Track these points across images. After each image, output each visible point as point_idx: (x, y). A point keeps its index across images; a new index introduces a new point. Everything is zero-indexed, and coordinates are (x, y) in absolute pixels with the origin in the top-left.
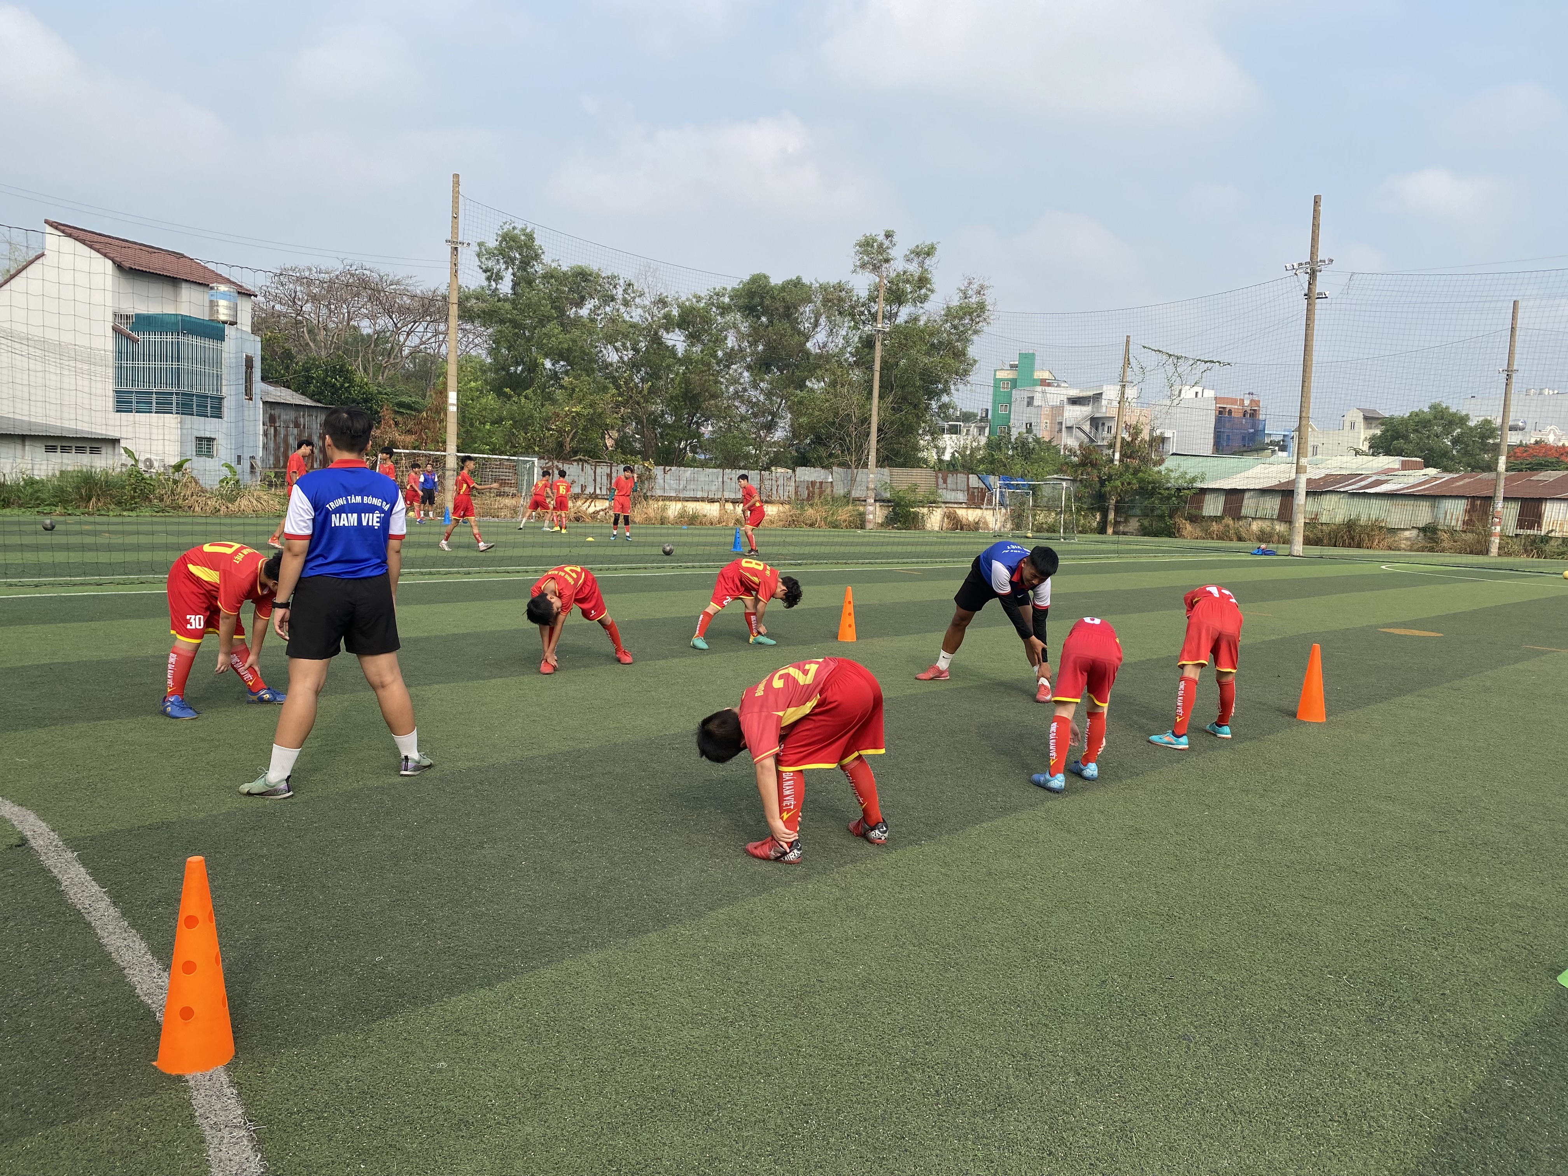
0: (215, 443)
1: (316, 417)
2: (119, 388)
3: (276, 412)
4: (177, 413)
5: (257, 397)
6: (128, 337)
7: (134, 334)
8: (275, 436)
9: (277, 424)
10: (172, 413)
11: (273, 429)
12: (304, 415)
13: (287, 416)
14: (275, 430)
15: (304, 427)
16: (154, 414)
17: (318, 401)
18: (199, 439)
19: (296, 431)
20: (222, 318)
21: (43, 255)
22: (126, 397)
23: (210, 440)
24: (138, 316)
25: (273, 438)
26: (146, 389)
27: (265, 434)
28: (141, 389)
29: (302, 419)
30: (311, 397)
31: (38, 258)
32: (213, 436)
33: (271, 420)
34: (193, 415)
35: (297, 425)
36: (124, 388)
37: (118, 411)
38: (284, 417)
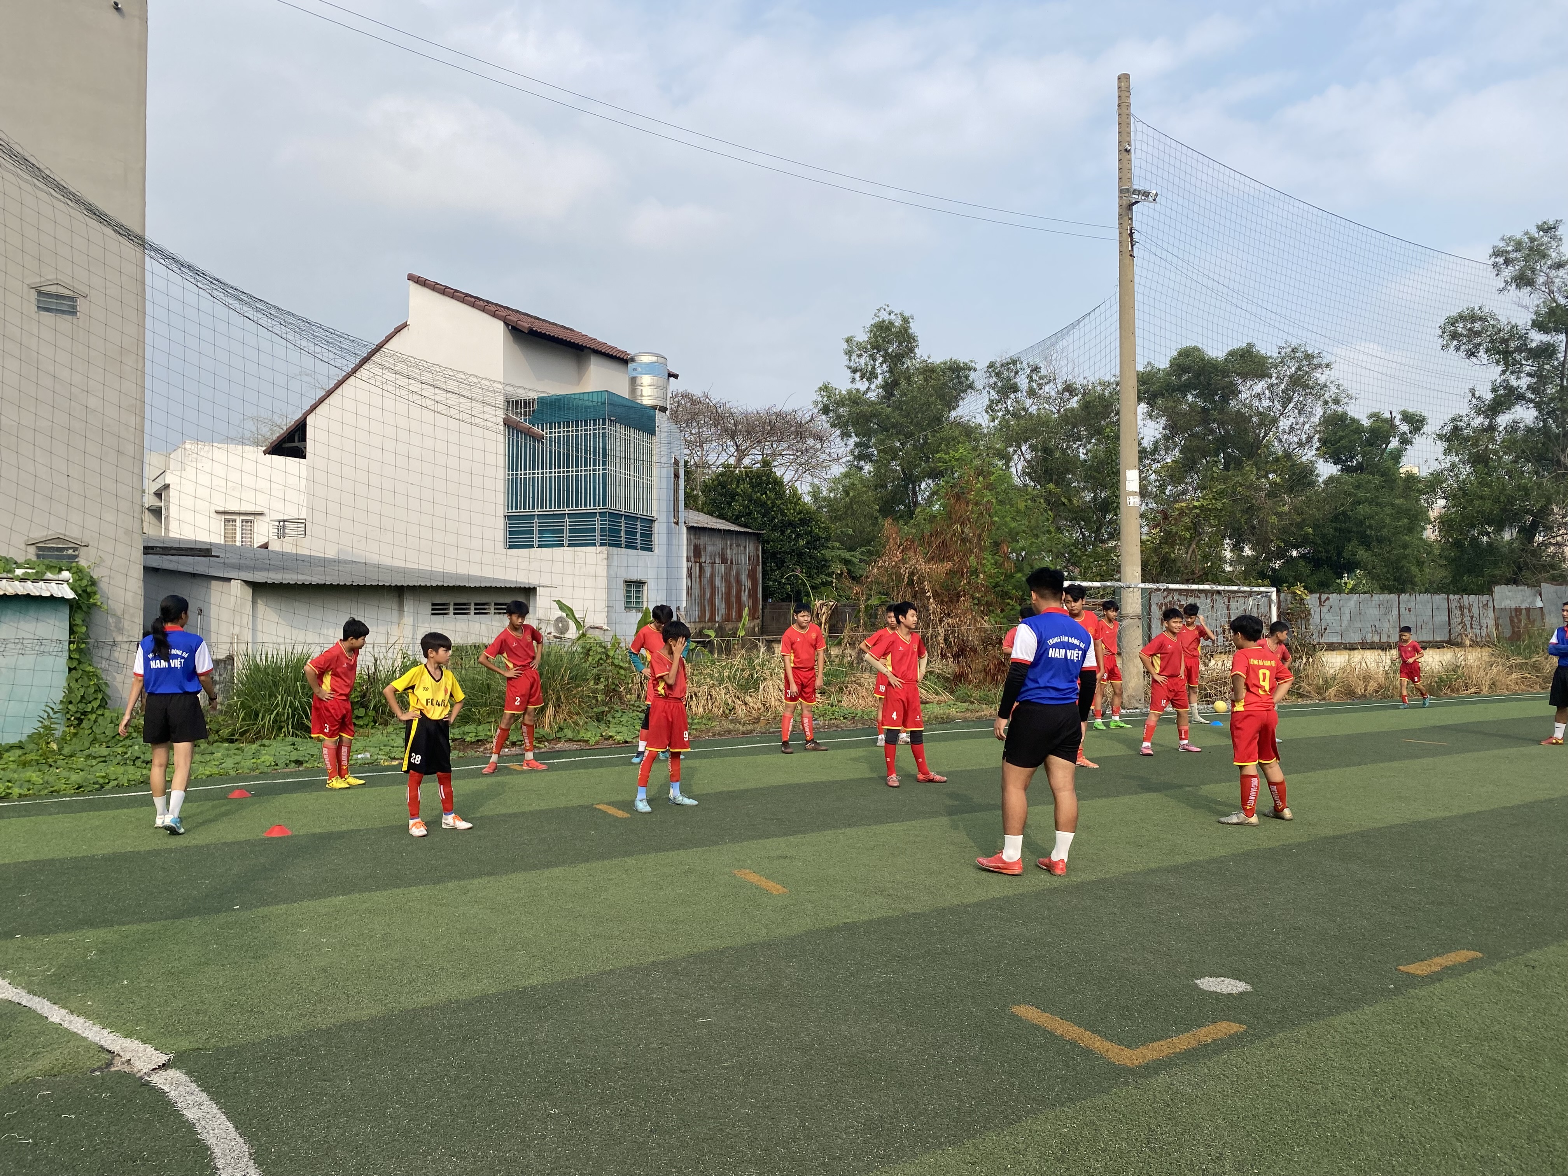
0: (645, 588)
1: (745, 547)
2: (514, 512)
3: (703, 540)
4: (602, 545)
5: (681, 521)
6: (528, 433)
7: (536, 429)
8: (700, 576)
9: (703, 560)
10: (594, 545)
11: (698, 564)
12: (731, 545)
13: (713, 546)
14: (701, 568)
15: (732, 563)
16: (566, 548)
17: (746, 526)
18: (629, 583)
19: (723, 566)
20: (647, 402)
21: (405, 325)
22: (523, 526)
23: (640, 584)
24: (542, 401)
25: (698, 580)
26: (555, 510)
27: (690, 575)
28: (547, 510)
29: (729, 552)
30: (735, 521)
31: (398, 330)
32: (643, 580)
33: (696, 553)
34: (619, 546)
35: (724, 560)
36: (522, 512)
37: (510, 547)
38: (710, 549)
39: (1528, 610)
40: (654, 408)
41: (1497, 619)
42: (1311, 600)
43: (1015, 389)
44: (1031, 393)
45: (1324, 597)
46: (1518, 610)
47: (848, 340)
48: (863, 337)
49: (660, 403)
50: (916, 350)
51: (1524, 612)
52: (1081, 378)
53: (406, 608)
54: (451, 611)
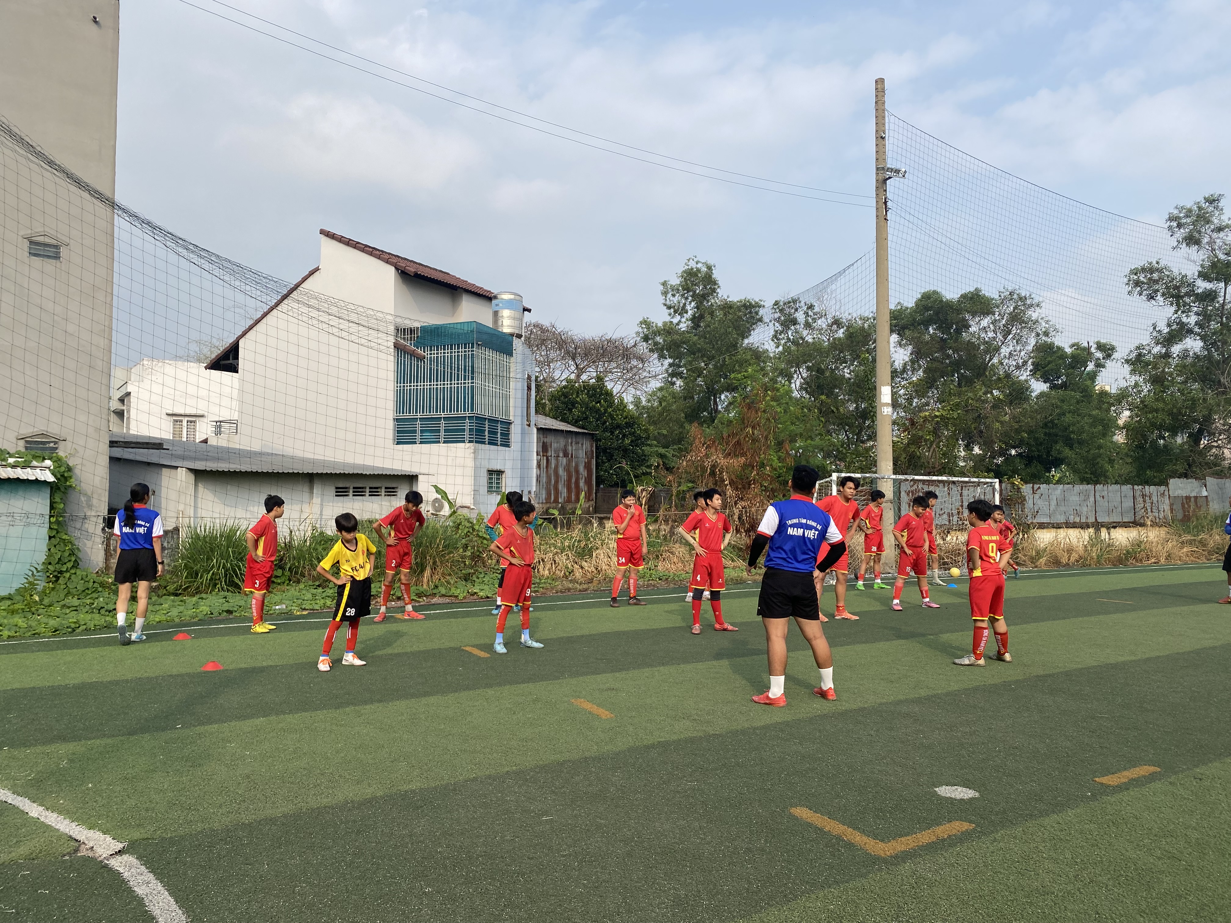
0: (504, 476)
1: (582, 444)
2: (401, 416)
3: (550, 439)
4: (470, 442)
5: (532, 423)
6: (413, 354)
7: (420, 351)
8: (547, 467)
9: (549, 454)
10: (464, 442)
11: (545, 458)
12: (571, 443)
13: (557, 444)
14: (548, 460)
15: (572, 457)
16: (441, 444)
17: (583, 428)
18: (491, 472)
19: (565, 460)
20: (506, 330)
21: (317, 269)
22: (408, 427)
23: (500, 473)
24: (424, 329)
25: (545, 470)
26: (434, 414)
27: (539, 466)
28: (426, 414)
29: (570, 448)
30: (575, 423)
31: (312, 273)
32: (502, 469)
33: (544, 449)
34: (484, 443)
35: (566, 455)
36: (407, 416)
37: (398, 443)
38: (555, 445)
39: (1196, 498)
40: (512, 335)
41: (1171, 505)
42: (1026, 489)
43: (795, 322)
44: (808, 325)
45: (1036, 486)
46: (1188, 498)
47: (664, 284)
48: (675, 281)
49: (517, 332)
50: (718, 290)
51: (1192, 499)
52: (846, 314)
53: (315, 491)
54: (351, 493)
